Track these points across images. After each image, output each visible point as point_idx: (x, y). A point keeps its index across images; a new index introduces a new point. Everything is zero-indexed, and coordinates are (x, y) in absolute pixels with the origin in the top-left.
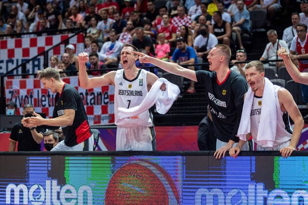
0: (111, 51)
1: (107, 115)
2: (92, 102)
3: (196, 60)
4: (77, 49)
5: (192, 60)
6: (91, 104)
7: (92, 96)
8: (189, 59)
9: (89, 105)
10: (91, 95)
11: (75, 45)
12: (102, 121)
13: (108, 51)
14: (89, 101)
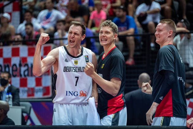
0: (48, 20)
1: (41, 88)
2: (26, 73)
3: (135, 29)
4: (12, 18)
5: (132, 30)
6: (25, 76)
7: (26, 68)
8: (128, 29)
9: (23, 76)
10: (25, 66)
11: (10, 14)
12: (35, 94)
13: (44, 20)
14: (22, 73)
